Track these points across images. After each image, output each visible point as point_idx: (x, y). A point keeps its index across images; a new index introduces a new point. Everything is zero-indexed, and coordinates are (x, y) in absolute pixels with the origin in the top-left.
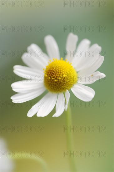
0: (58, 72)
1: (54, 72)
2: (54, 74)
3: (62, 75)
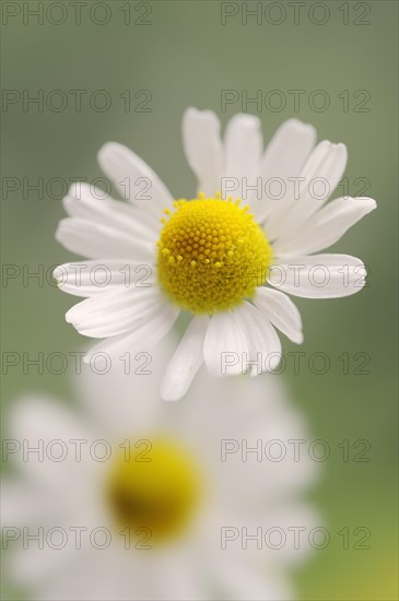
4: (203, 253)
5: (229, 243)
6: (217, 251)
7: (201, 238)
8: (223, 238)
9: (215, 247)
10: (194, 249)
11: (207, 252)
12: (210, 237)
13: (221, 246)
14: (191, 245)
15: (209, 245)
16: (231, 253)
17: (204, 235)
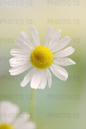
0: (44, 58)
1: (40, 58)
2: (40, 59)
3: (46, 60)
4: (39, 60)
5: (45, 60)
6: (42, 61)
7: (40, 57)
8: (44, 59)
9: (42, 60)
10: (38, 58)
11: (40, 60)
12: (42, 58)
13: (43, 60)
14: (38, 57)
15: (41, 59)
16: (45, 62)
17: (41, 57)
